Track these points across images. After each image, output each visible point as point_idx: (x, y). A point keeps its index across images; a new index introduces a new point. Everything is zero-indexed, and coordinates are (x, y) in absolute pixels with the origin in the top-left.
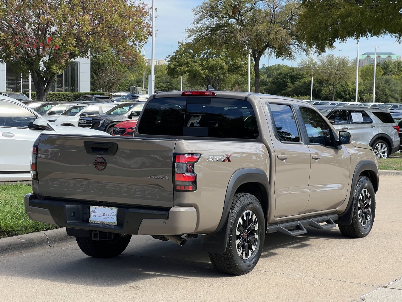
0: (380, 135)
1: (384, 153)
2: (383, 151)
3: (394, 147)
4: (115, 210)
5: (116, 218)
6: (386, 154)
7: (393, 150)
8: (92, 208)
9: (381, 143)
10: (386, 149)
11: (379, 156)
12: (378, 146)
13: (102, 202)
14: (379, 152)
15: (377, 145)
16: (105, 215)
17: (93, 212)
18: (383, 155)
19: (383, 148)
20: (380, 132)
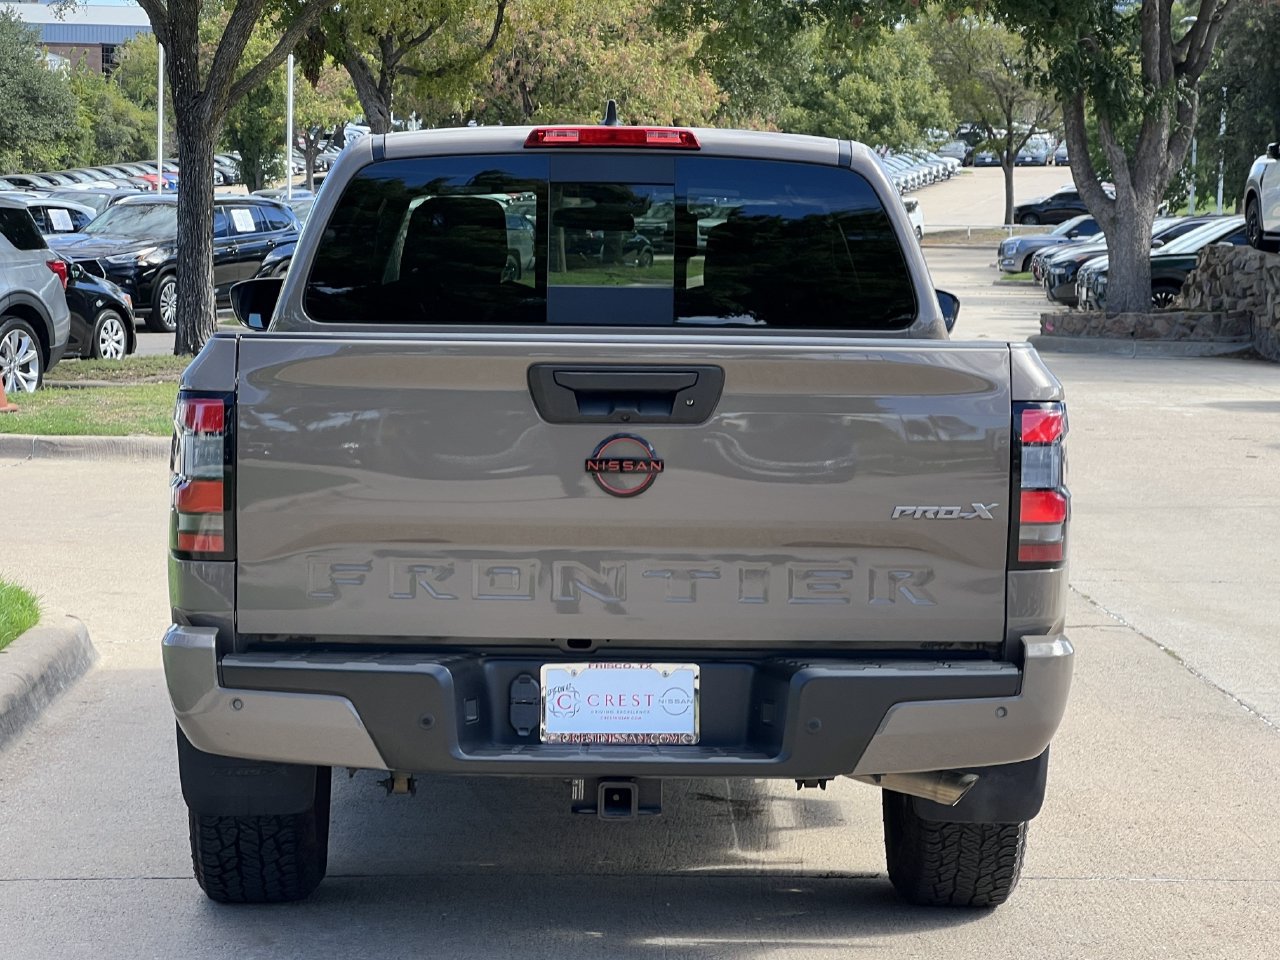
0: (15, 299)
1: (25, 368)
2: (23, 361)
3: (57, 344)
4: (687, 674)
5: (691, 709)
6: (34, 373)
7: (53, 357)
8: (552, 675)
9: (17, 331)
10: (33, 353)
11: (10, 382)
12: (8, 342)
13: (586, 643)
14: (12, 365)
15: (6, 339)
16: (627, 701)
17: (557, 695)
18: (23, 377)
19: (23, 349)
20: (14, 286)
